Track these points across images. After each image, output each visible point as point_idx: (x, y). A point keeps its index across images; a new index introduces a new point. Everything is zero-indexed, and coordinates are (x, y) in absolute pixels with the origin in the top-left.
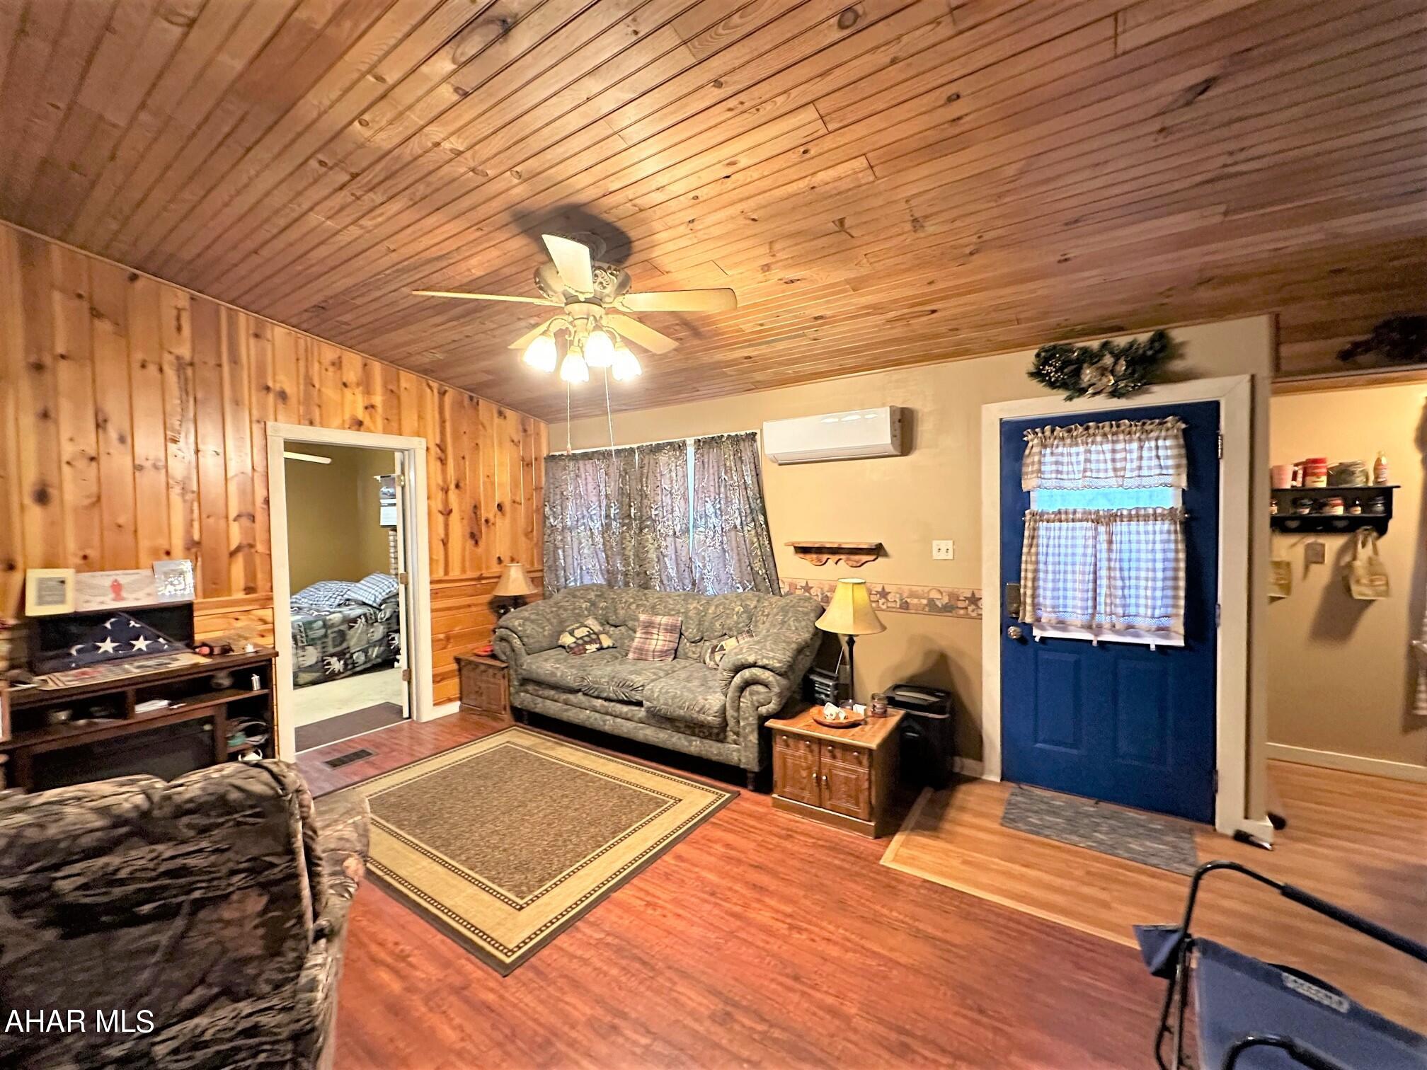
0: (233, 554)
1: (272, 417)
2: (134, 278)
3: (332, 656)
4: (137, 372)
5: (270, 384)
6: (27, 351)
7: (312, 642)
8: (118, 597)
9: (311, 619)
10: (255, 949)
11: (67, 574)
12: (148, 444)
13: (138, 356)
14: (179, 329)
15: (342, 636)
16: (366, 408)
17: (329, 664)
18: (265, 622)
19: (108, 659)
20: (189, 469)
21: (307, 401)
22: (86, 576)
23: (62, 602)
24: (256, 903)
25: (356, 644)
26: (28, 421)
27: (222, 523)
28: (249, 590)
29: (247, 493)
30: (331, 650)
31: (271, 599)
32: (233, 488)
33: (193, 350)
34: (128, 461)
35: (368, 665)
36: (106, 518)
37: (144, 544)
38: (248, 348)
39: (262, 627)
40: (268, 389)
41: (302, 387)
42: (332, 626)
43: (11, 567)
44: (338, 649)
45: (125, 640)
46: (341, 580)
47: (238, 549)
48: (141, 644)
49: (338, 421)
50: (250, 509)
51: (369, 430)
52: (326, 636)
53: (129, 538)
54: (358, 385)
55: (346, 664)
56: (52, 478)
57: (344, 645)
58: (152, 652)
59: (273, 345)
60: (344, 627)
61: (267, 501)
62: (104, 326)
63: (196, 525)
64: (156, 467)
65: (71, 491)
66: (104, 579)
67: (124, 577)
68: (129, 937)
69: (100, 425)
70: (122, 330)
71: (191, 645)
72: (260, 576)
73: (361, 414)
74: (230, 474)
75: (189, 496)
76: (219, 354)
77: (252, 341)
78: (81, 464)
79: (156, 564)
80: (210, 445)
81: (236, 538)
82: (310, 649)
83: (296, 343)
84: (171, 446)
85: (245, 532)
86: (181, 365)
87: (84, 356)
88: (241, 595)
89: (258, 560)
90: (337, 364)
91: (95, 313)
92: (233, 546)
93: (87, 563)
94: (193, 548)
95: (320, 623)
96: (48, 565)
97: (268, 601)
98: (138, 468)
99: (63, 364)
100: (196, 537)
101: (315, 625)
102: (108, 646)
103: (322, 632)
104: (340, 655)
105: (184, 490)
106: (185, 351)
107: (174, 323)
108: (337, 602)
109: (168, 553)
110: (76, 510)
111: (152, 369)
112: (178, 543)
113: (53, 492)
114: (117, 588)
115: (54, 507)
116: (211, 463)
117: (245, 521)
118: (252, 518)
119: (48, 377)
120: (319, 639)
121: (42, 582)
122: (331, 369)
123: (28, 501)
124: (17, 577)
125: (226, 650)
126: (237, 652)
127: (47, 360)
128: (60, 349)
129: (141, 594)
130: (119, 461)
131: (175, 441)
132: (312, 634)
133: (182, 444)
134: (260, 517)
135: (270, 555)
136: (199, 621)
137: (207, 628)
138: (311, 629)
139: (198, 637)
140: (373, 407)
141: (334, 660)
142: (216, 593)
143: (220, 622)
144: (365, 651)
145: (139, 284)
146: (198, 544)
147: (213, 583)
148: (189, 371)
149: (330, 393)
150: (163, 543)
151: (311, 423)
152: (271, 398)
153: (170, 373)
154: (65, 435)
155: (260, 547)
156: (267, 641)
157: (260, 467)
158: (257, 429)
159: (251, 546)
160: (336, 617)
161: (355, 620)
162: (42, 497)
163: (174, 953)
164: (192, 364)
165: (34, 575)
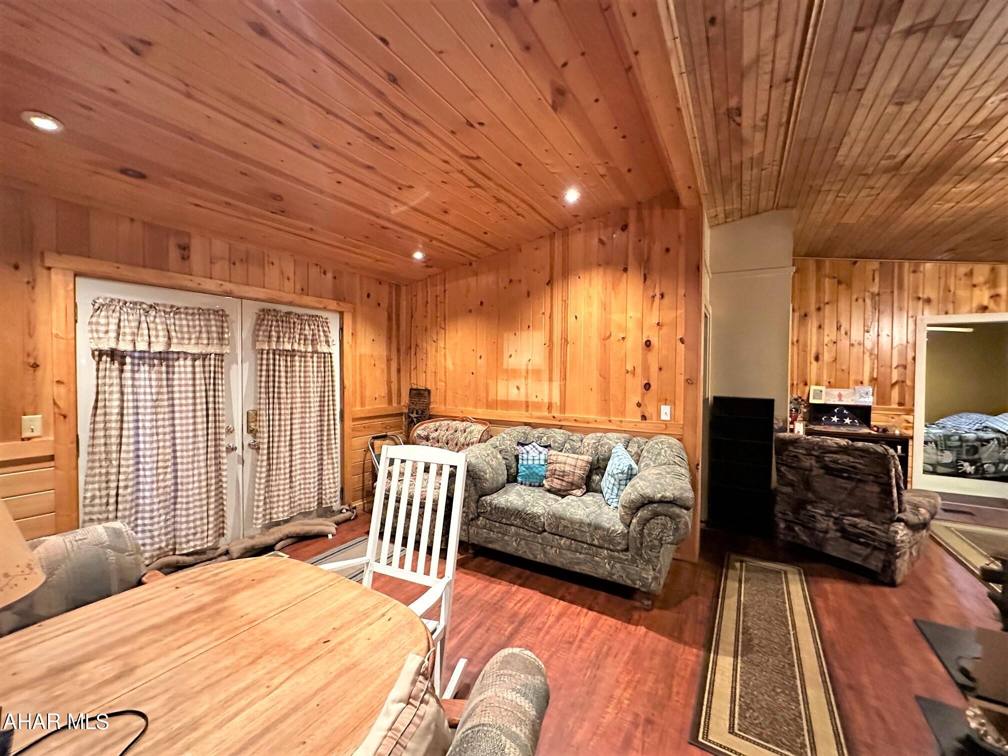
0: (893, 385)
1: (920, 312)
2: (855, 263)
3: (965, 461)
4: (854, 303)
5: (921, 295)
6: (816, 303)
7: (949, 448)
8: (840, 400)
9: (949, 433)
10: (875, 505)
11: (823, 388)
12: (856, 334)
13: (854, 297)
14: (874, 279)
15: (975, 450)
16: (992, 297)
17: (962, 465)
18: (908, 422)
19: (834, 424)
20: (873, 344)
21: (945, 300)
22: (829, 390)
23: (821, 399)
24: (876, 489)
25: (988, 458)
26: (814, 330)
27: (889, 370)
28: (900, 404)
29: (903, 354)
30: (965, 457)
31: (913, 411)
32: (895, 352)
33: (880, 287)
34: (848, 343)
35: (997, 475)
36: (838, 367)
37: (852, 378)
38: (908, 278)
39: (905, 424)
40: (919, 298)
41: (941, 294)
42: (967, 441)
43: (806, 384)
44: (970, 458)
45: (842, 417)
46: (982, 413)
47: (896, 383)
48: (848, 421)
49: (967, 308)
50: (904, 363)
51: (993, 311)
52: (961, 446)
53: (846, 374)
54: (985, 283)
55: (977, 470)
56: (820, 351)
57: (976, 456)
58: (852, 424)
59: (924, 275)
60: (976, 444)
61: (914, 359)
62: (842, 287)
63: (875, 370)
64: (859, 344)
65: (827, 357)
66: (836, 392)
67: (843, 392)
68: (840, 481)
69: (838, 328)
70: (849, 286)
71: (868, 425)
72: (907, 397)
73: (985, 302)
74: (895, 345)
75: (873, 357)
76: (893, 288)
77: (912, 275)
78: (831, 345)
79: (856, 387)
80: (885, 331)
81: (895, 377)
82: (947, 453)
83: (940, 268)
84: (867, 334)
85: (900, 375)
86: (873, 295)
87: (835, 301)
88: (896, 406)
89: (907, 389)
90: (970, 274)
91: (839, 283)
92: (894, 381)
93: (830, 385)
94: (873, 381)
95: (957, 438)
96: (817, 384)
97: (911, 411)
98: (852, 345)
99: (827, 307)
100: (875, 376)
101: (952, 438)
102: (835, 419)
103: (958, 443)
104: (972, 463)
105: (871, 354)
106: (875, 289)
107: (871, 277)
108: (976, 427)
109: (862, 383)
110: (827, 363)
111: (860, 301)
112: (866, 379)
113: (820, 356)
114: (840, 396)
115: (820, 362)
116: (885, 340)
117: (901, 369)
118: (905, 367)
119: (822, 312)
120: (956, 447)
121: (815, 390)
122: (964, 278)
123: (813, 360)
124: (807, 388)
125: (885, 430)
126: (890, 432)
127: (822, 306)
128: (826, 300)
129: (849, 400)
130: (844, 343)
131: (868, 332)
132: (949, 443)
133: (871, 333)
134: (909, 367)
135: (914, 387)
136: (873, 416)
137: (877, 419)
138: (950, 440)
139: (872, 423)
140: (998, 295)
141: (966, 464)
142: (884, 404)
143: (884, 418)
144: (996, 465)
145: (858, 264)
146: (876, 379)
147: (882, 398)
148: (877, 298)
149: (962, 293)
150: (860, 378)
151: (946, 313)
152: (921, 302)
153: (868, 301)
154: (826, 333)
155: (908, 383)
156: (909, 433)
157: (911, 340)
158: (911, 321)
159: (903, 382)
160: (971, 436)
161: (988, 441)
162: (817, 359)
163: (851, 493)
164: (878, 294)
165: (813, 388)
